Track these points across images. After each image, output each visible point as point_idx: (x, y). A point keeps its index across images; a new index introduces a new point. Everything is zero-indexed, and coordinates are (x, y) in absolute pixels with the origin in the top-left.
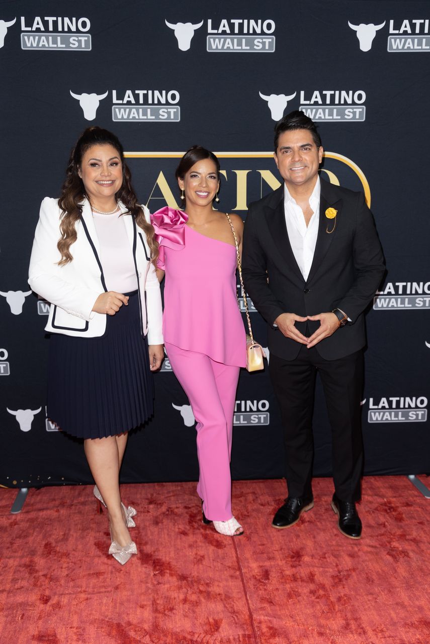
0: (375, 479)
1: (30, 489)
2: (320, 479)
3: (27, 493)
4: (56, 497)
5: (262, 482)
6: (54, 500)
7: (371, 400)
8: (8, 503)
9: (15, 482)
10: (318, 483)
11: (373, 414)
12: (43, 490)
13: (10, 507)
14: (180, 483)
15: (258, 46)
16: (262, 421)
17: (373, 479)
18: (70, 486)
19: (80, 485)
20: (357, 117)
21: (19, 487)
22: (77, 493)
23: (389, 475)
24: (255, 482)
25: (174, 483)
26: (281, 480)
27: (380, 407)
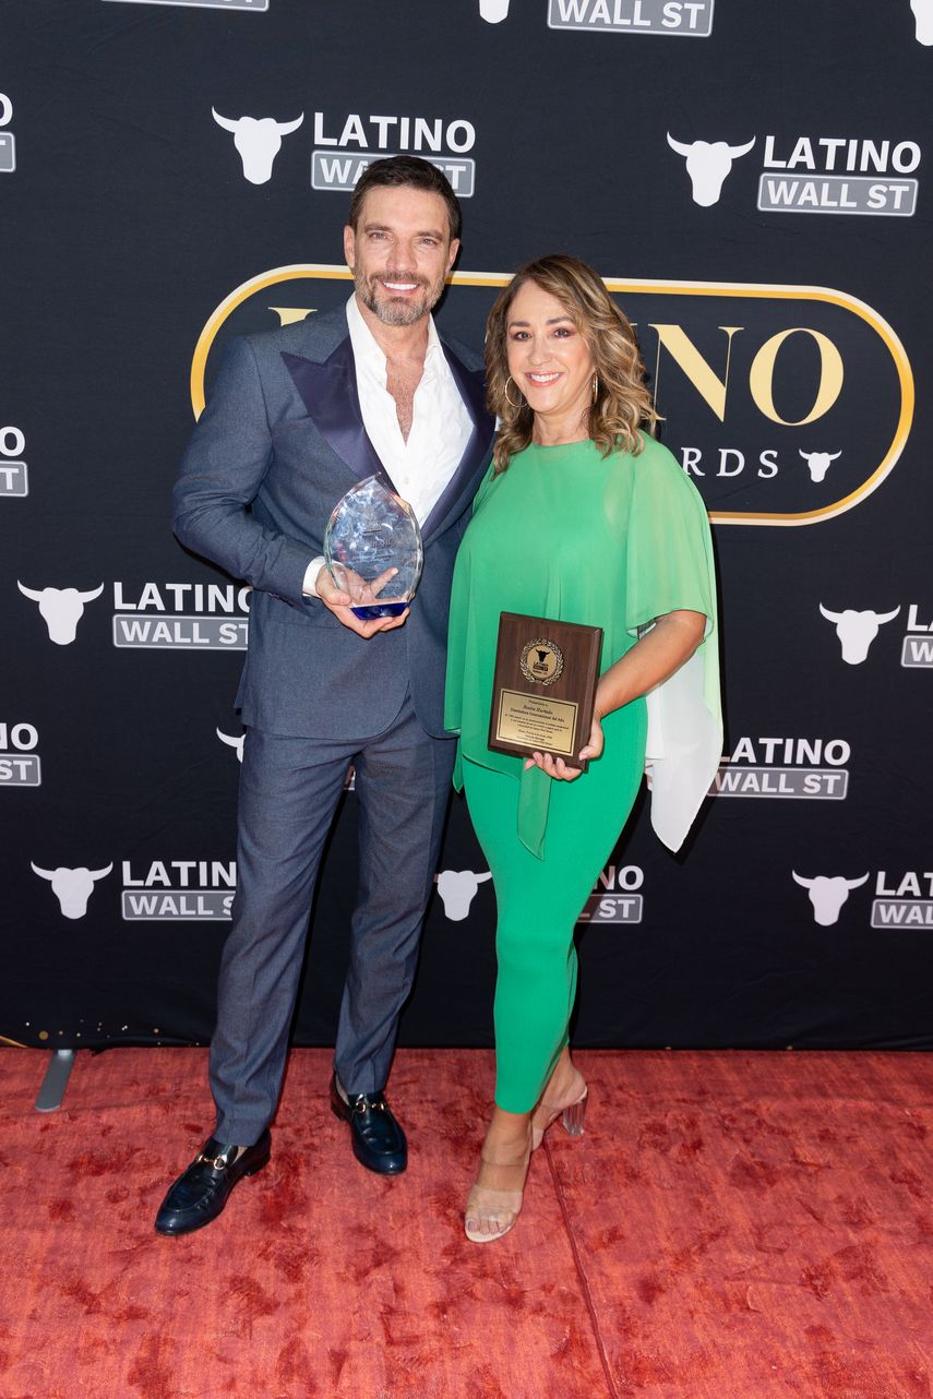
0: (880, 1059)
1: (79, 1051)
2: (753, 1052)
3: (72, 1062)
4: (140, 1076)
5: (618, 1056)
6: (135, 1082)
7: (882, 876)
8: (27, 1086)
9: (44, 1035)
10: (748, 1063)
11: (882, 908)
12: (109, 1055)
13: (30, 1097)
14: (426, 1051)
15: (672, 20)
16: (626, 915)
17: (875, 1058)
18: (173, 1049)
19: (195, 1046)
20: (897, 205)
21: (53, 1046)
22: (188, 1067)
23: (909, 1051)
24: (600, 1056)
25: (414, 1051)
26: (660, 1052)
27: (901, 892)
